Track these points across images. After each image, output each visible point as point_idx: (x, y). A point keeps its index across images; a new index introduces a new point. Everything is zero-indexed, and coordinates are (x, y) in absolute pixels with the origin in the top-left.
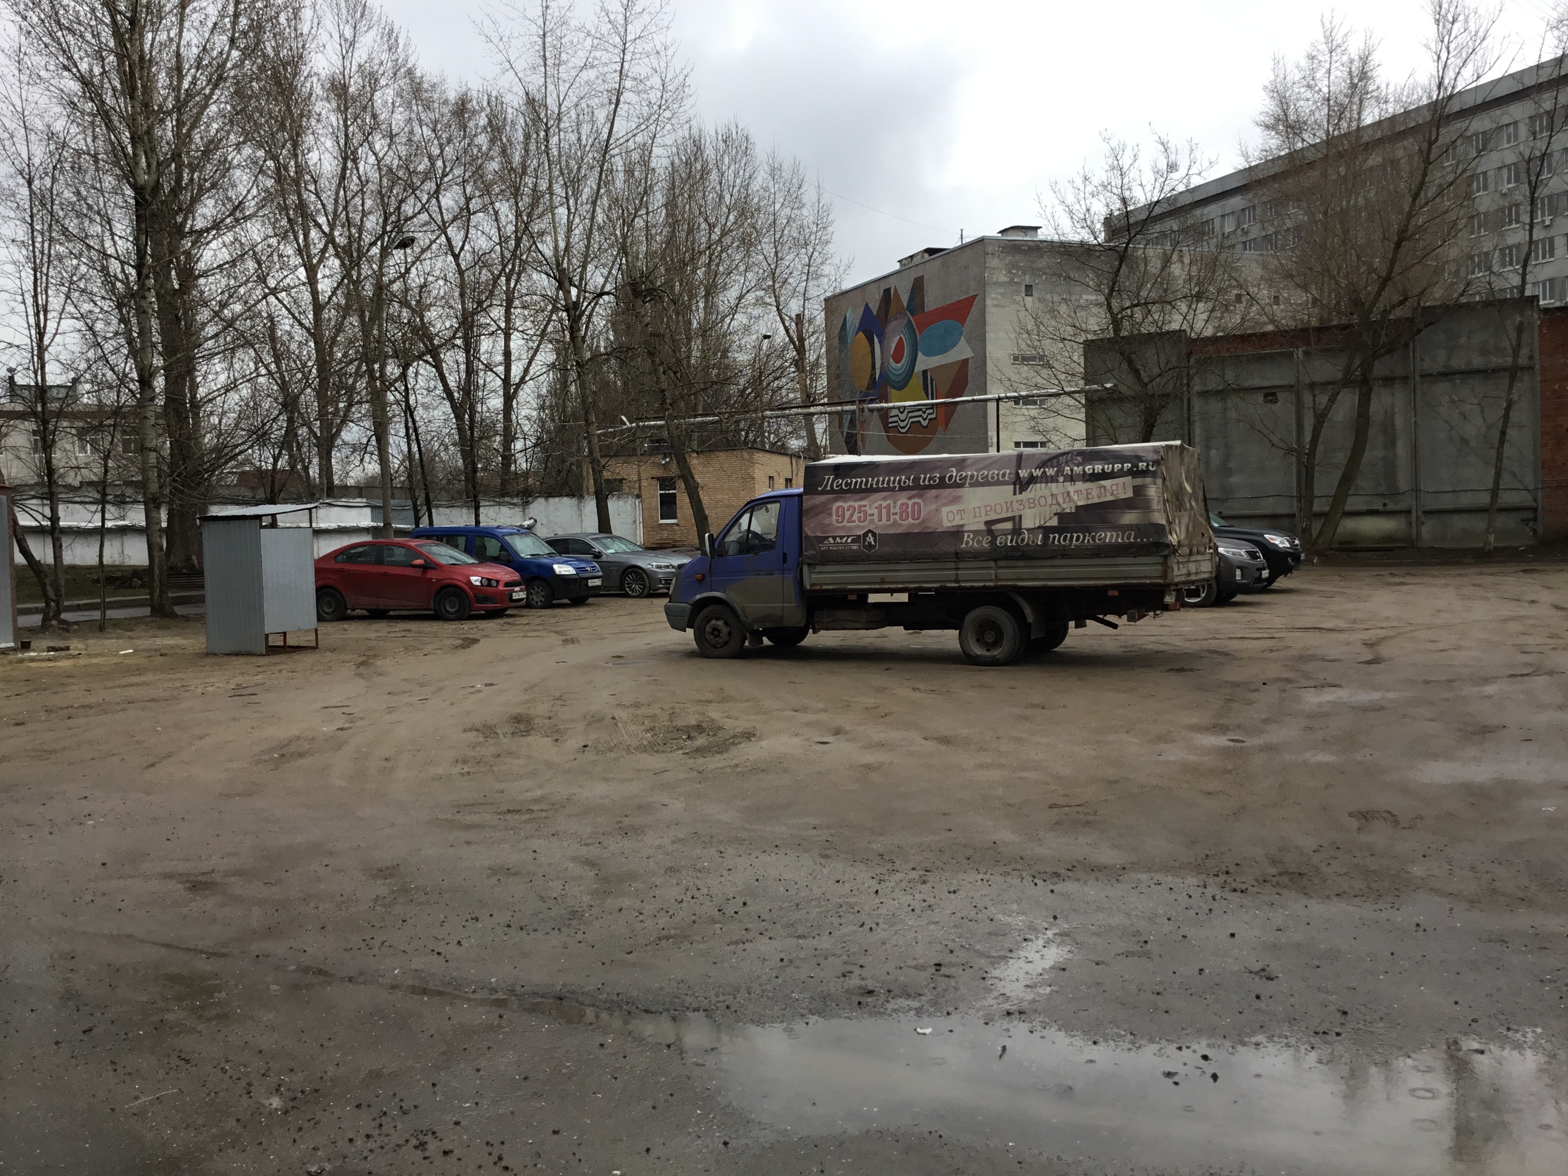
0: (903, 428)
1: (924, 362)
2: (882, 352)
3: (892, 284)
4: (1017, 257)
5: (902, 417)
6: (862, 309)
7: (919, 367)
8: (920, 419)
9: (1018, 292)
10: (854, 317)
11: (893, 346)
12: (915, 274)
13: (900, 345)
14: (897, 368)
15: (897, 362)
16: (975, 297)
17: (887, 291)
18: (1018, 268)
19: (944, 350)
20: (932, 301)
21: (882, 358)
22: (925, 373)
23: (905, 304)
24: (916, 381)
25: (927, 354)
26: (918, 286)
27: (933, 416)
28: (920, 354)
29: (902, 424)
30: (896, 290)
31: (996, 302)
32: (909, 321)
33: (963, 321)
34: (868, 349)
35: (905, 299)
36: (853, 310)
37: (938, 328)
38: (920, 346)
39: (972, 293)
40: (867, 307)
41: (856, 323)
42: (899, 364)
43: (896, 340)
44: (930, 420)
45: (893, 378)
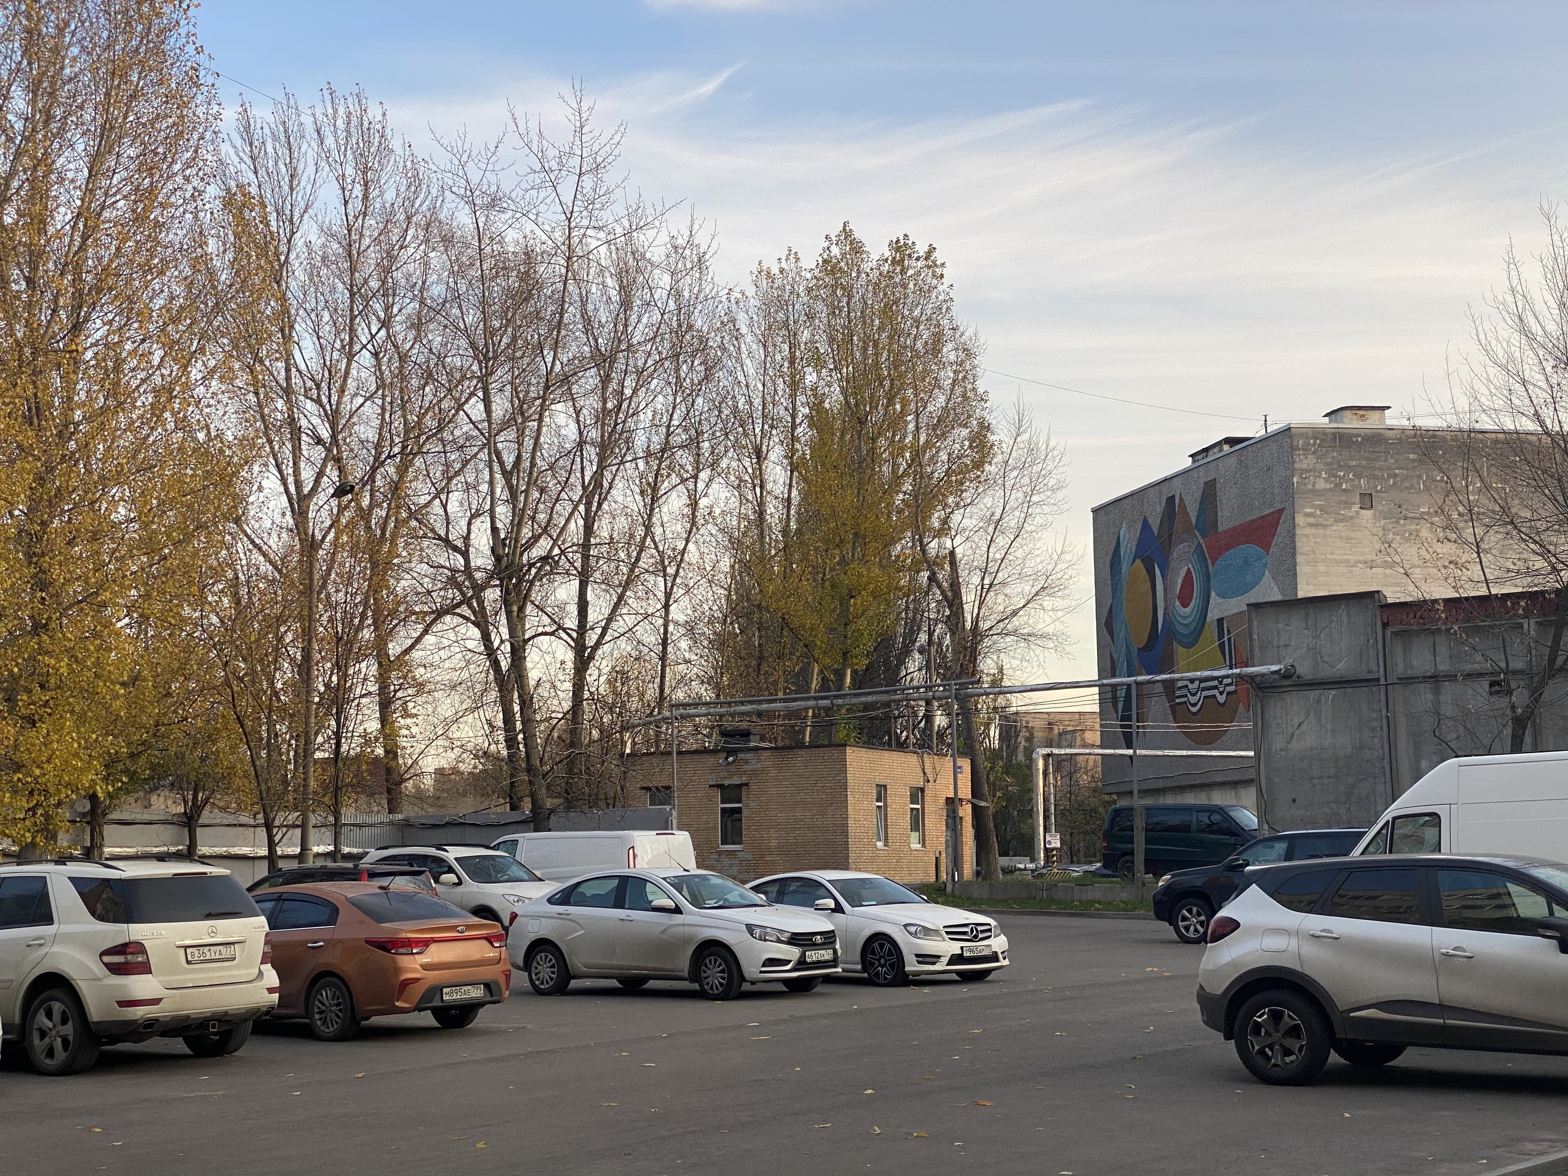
0: (1194, 705)
1: (1220, 607)
2: (1165, 590)
3: (1177, 488)
4: (1345, 453)
6: (1139, 526)
7: (1213, 615)
8: (1215, 692)
9: (1348, 505)
10: (1129, 539)
11: (1180, 581)
12: (1203, 477)
13: (1188, 580)
14: (1186, 613)
15: (1185, 605)
16: (1281, 511)
17: (1171, 499)
18: (1349, 468)
19: (1244, 589)
20: (1227, 518)
21: (1165, 600)
22: (1220, 621)
23: (1194, 519)
24: (1211, 632)
25: (1223, 595)
26: (1210, 492)
27: (1232, 688)
28: (1213, 594)
29: (1193, 700)
30: (1181, 499)
31: (1311, 520)
32: (1199, 545)
33: (1267, 547)
34: (1149, 585)
35: (1193, 510)
36: (1129, 528)
37: (1235, 556)
38: (1214, 583)
39: (1278, 506)
40: (1145, 523)
41: (1133, 545)
42: (1188, 610)
43: (1183, 573)
44: (1228, 693)
45: (1180, 629)
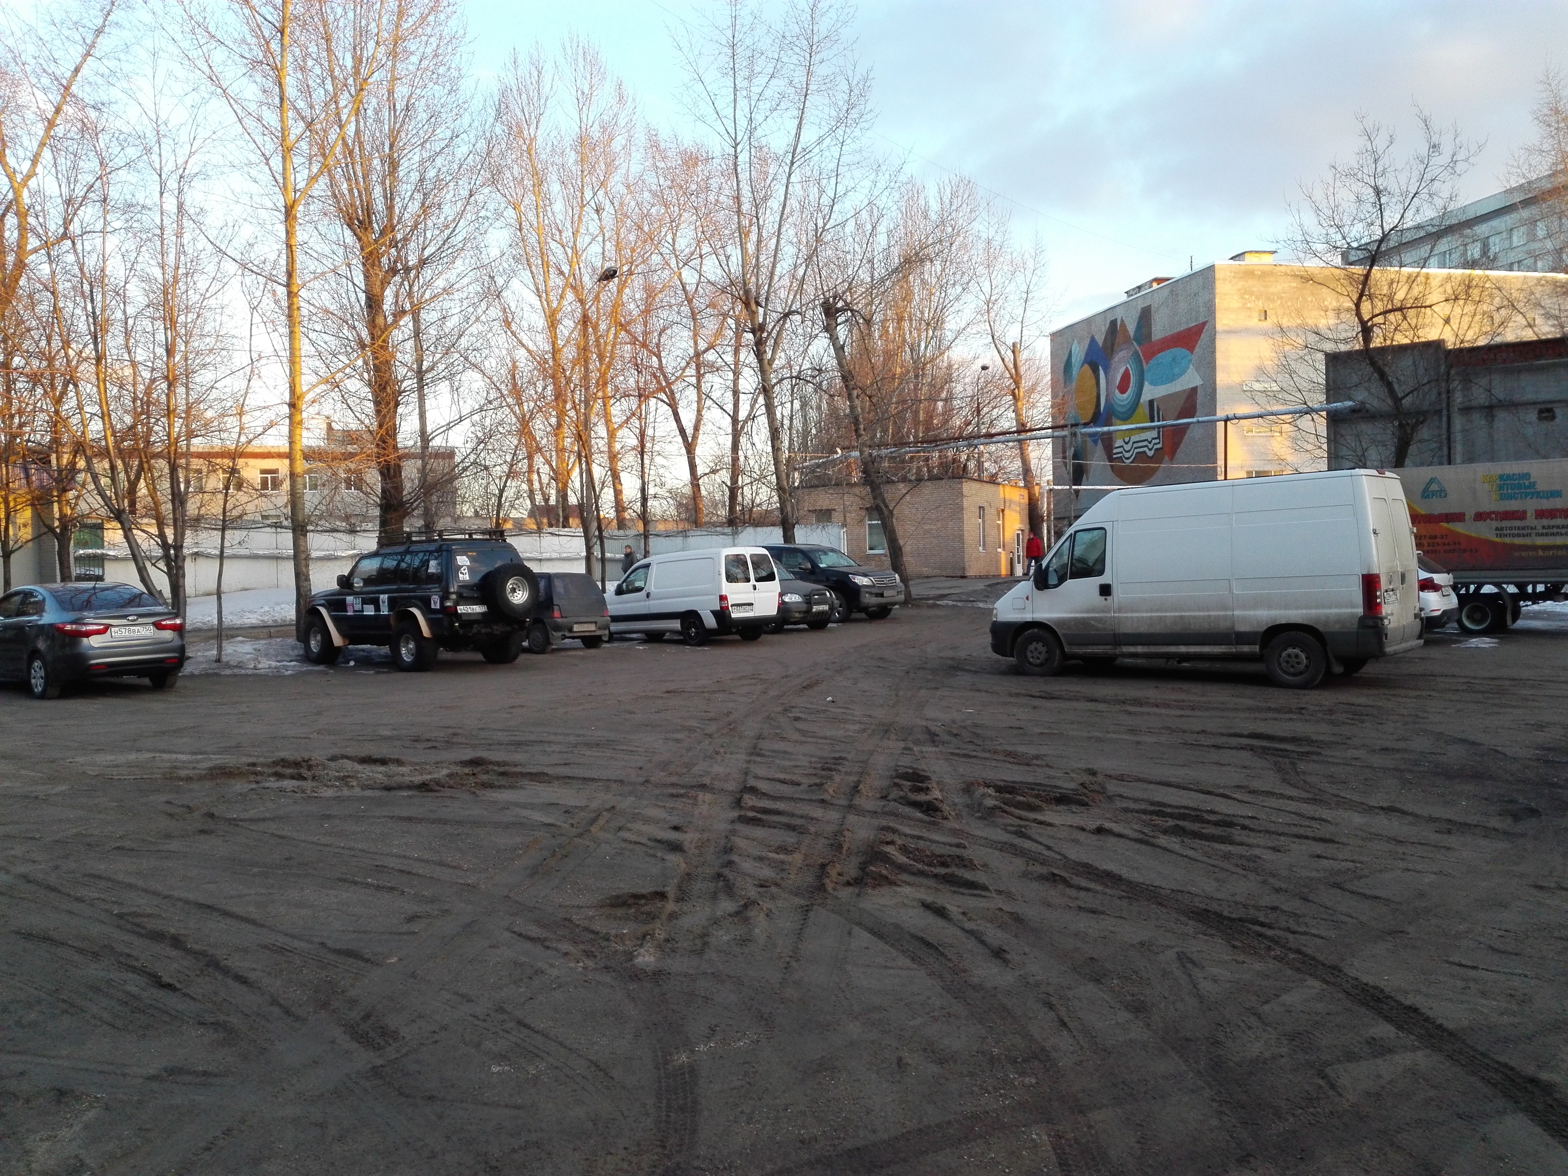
0: (1128, 458)
1: (1150, 392)
2: (1107, 383)
3: (1119, 315)
4: (1251, 282)
5: (1127, 447)
6: (1087, 341)
7: (1146, 397)
8: (1146, 449)
9: (1251, 318)
10: (1079, 352)
11: (1119, 376)
12: (1141, 305)
13: (1126, 377)
14: (1123, 399)
15: (1123, 393)
16: (1204, 324)
17: (1113, 323)
18: (1252, 293)
19: (1172, 378)
20: (1160, 330)
21: (1107, 389)
22: (1151, 402)
23: (1132, 334)
24: (1143, 410)
25: (1154, 384)
26: (1146, 315)
27: (1159, 446)
28: (1146, 383)
29: (1127, 455)
30: (1122, 321)
31: (1227, 328)
32: (1136, 352)
33: (1191, 349)
34: (1093, 381)
35: (1131, 328)
36: (1079, 343)
37: (1166, 357)
38: (1147, 376)
39: (1202, 320)
40: (1093, 341)
41: (1082, 356)
42: (1125, 396)
43: (1122, 370)
44: (1157, 450)
45: (1118, 409)
